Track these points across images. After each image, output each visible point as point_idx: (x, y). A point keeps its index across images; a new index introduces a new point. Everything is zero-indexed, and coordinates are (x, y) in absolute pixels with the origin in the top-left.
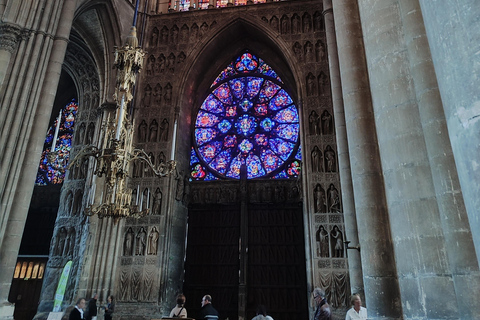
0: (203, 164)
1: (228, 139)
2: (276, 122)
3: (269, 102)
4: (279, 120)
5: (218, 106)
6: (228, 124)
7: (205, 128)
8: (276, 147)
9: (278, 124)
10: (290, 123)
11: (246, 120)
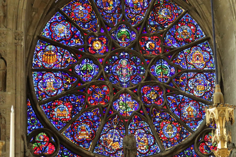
0: (51, 132)
1: (94, 92)
2: (178, 68)
3: (164, 34)
4: (183, 66)
5: (73, 35)
6: (92, 66)
7: (50, 70)
8: (179, 109)
9: (180, 71)
10: (200, 72)
11: (124, 62)
